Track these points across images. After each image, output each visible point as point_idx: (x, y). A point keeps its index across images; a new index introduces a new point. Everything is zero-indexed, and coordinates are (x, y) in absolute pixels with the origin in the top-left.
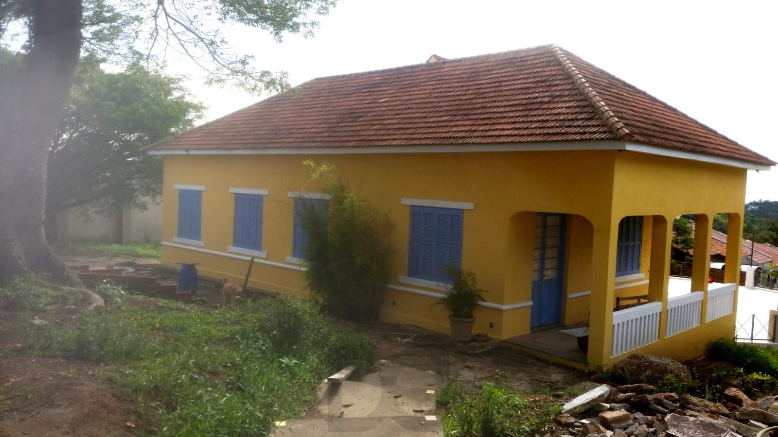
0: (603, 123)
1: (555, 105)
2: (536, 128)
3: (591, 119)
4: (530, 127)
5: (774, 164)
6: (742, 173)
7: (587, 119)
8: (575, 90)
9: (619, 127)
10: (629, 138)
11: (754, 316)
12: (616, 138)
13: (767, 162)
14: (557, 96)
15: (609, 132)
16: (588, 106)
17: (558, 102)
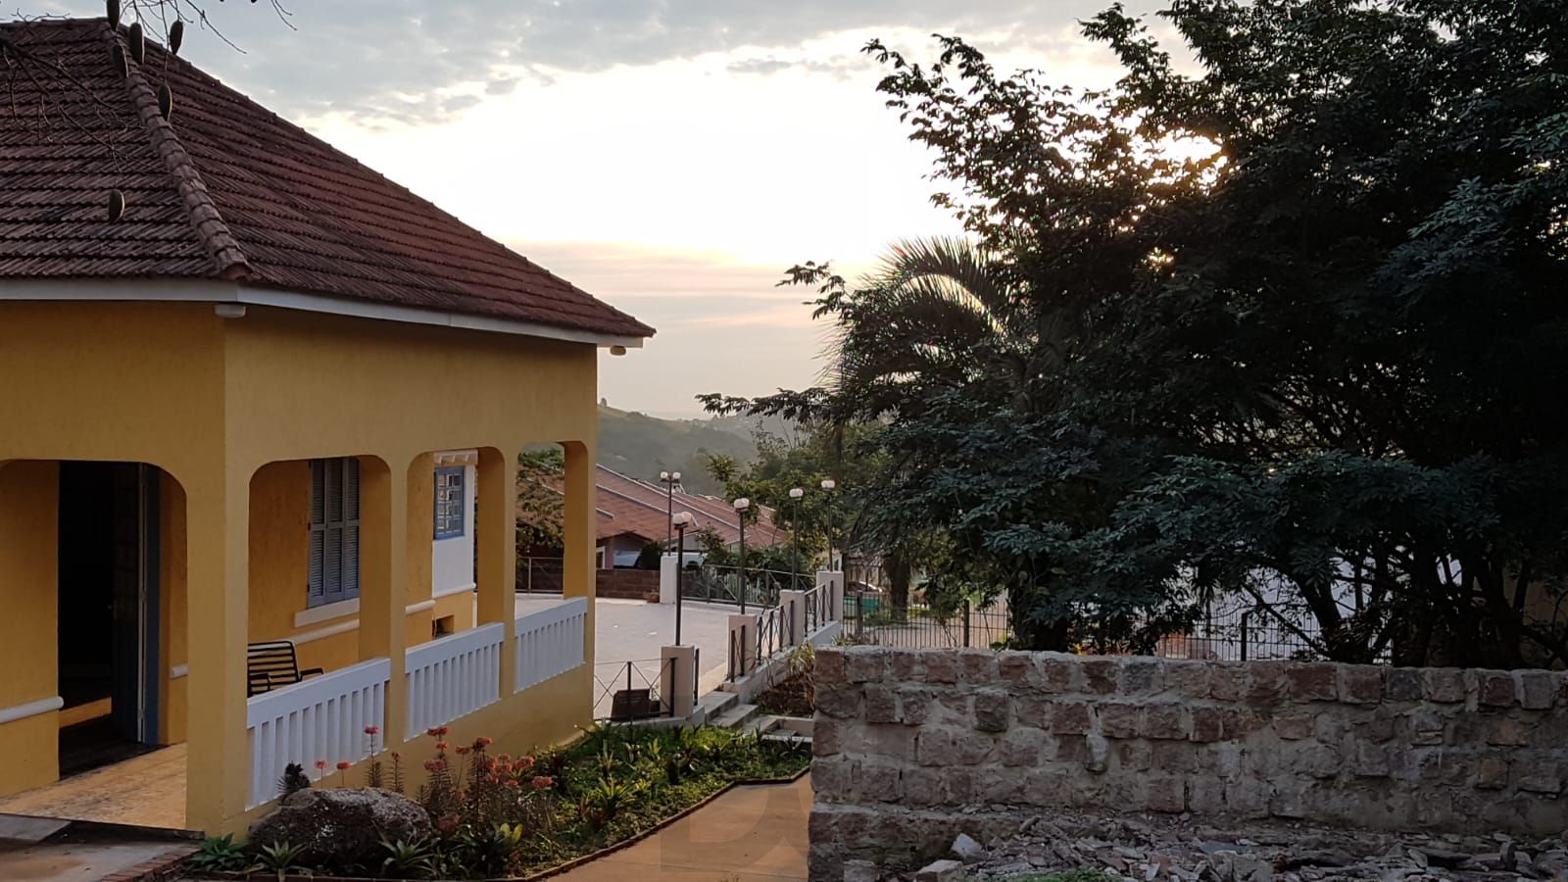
0: (191, 234)
1: (83, 181)
2: (24, 238)
3: (166, 222)
4: (8, 237)
5: (649, 332)
6: (588, 353)
7: (156, 223)
8: (142, 144)
9: (221, 245)
10: (242, 273)
11: (630, 664)
12: (212, 274)
13: (637, 329)
14: (93, 159)
15: (201, 256)
16: (164, 189)
17: (93, 174)
